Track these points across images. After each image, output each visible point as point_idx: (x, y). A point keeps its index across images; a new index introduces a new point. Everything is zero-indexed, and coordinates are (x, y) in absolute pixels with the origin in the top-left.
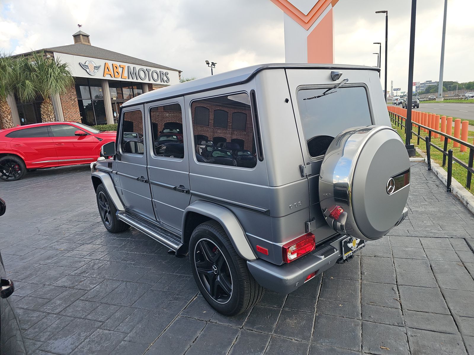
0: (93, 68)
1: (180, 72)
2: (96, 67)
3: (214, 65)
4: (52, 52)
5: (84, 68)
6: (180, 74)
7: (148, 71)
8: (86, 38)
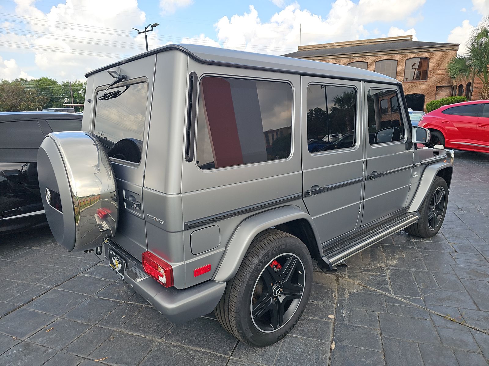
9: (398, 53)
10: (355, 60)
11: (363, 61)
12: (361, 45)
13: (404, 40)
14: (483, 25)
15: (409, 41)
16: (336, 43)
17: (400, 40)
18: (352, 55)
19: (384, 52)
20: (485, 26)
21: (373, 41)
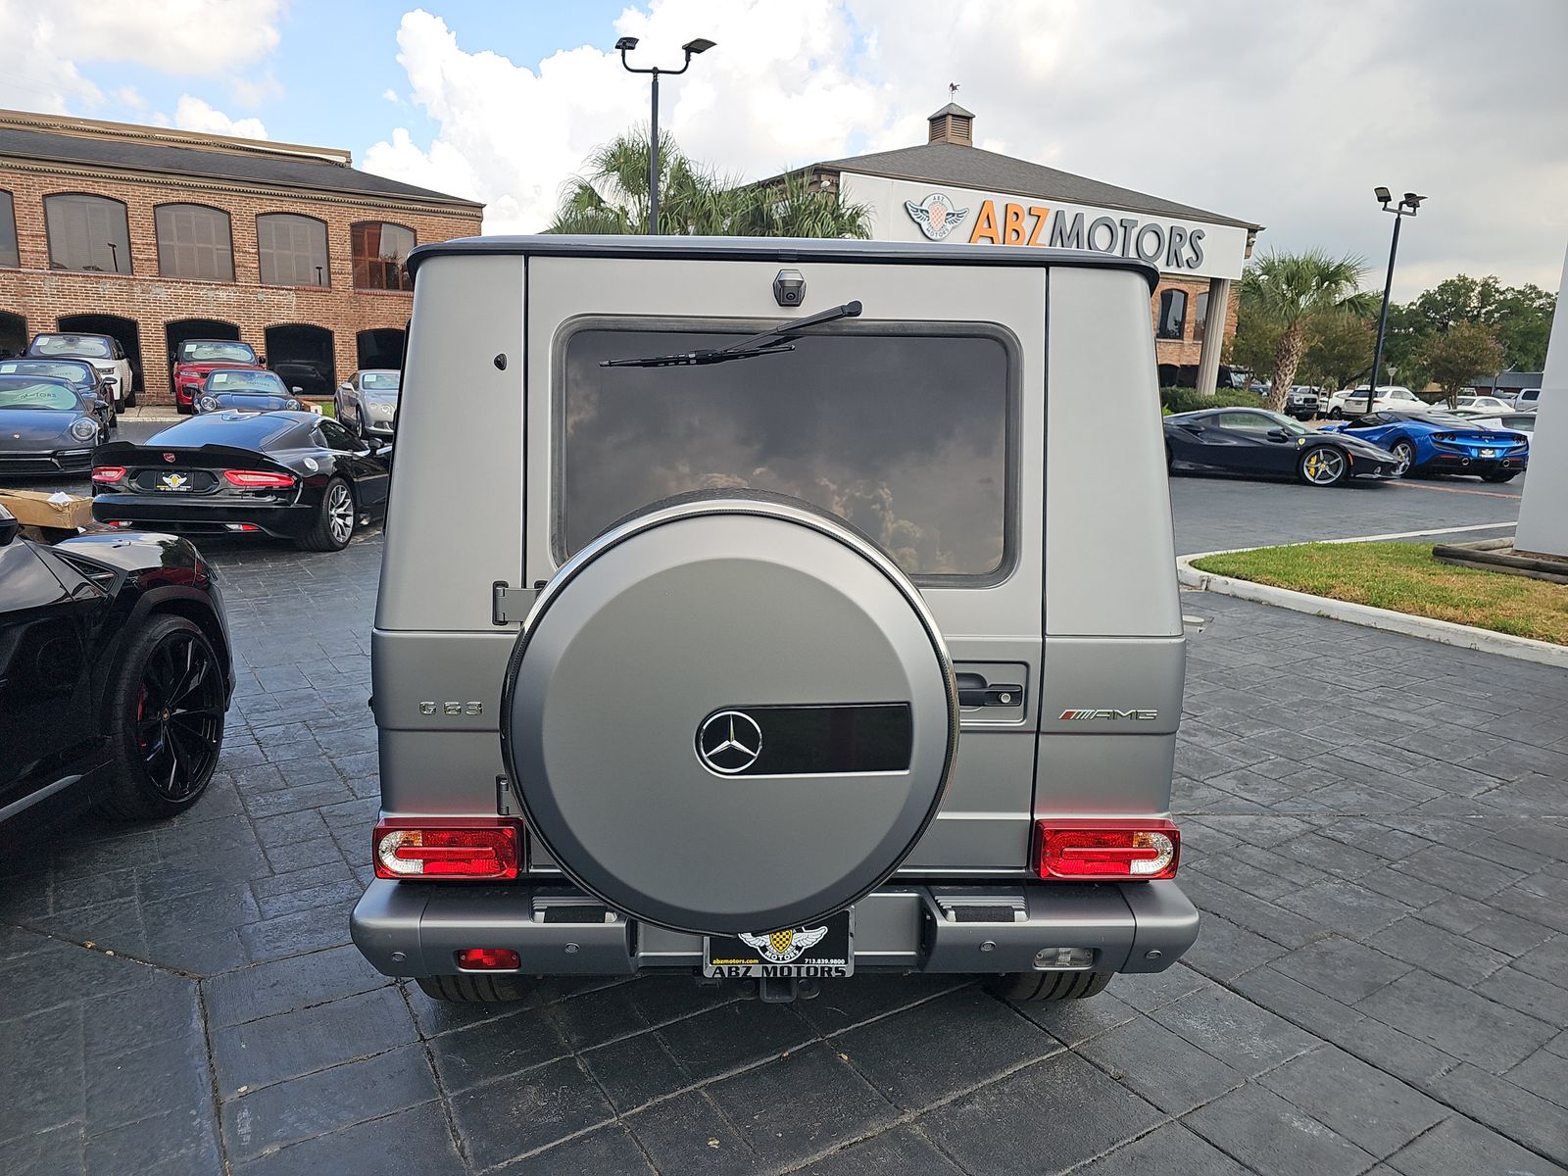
0: (944, 217)
1: (1253, 230)
2: (953, 215)
3: (1415, 206)
4: (837, 174)
5: (915, 217)
6: (1252, 239)
7: (1125, 228)
8: (961, 123)
9: (325, 200)
10: (183, 196)
11: (211, 203)
12: (186, 149)
13: (327, 161)
14: (581, 174)
15: (342, 167)
16: (86, 121)
17: (316, 158)
18: (169, 176)
19: (282, 188)
20: (588, 179)
21: (227, 142)
